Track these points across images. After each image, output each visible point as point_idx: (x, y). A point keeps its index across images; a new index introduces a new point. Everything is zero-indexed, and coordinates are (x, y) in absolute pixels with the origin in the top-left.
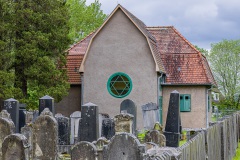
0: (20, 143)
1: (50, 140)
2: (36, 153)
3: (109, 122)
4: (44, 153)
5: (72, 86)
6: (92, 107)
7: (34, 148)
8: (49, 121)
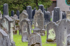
0: (27, 22)
1: (41, 21)
2: (36, 25)
3: (65, 14)
4: (39, 25)
5: (53, 2)
6: (58, 8)
7: (35, 23)
8: (41, 14)
